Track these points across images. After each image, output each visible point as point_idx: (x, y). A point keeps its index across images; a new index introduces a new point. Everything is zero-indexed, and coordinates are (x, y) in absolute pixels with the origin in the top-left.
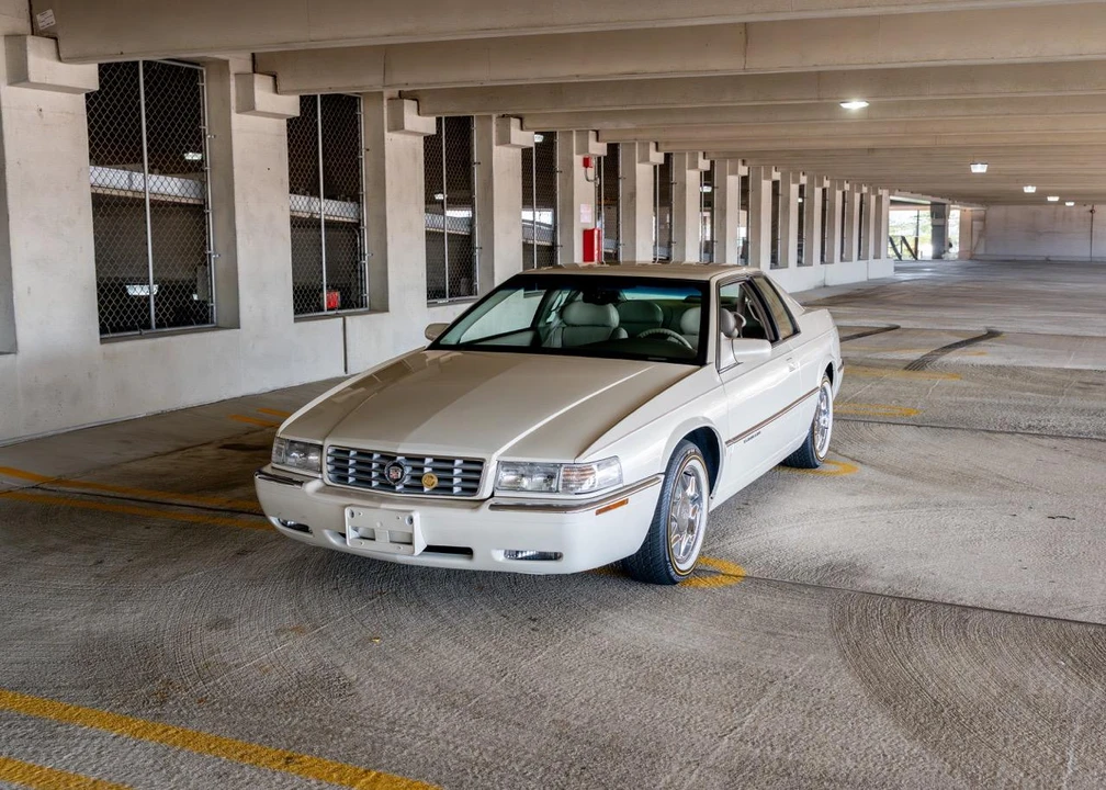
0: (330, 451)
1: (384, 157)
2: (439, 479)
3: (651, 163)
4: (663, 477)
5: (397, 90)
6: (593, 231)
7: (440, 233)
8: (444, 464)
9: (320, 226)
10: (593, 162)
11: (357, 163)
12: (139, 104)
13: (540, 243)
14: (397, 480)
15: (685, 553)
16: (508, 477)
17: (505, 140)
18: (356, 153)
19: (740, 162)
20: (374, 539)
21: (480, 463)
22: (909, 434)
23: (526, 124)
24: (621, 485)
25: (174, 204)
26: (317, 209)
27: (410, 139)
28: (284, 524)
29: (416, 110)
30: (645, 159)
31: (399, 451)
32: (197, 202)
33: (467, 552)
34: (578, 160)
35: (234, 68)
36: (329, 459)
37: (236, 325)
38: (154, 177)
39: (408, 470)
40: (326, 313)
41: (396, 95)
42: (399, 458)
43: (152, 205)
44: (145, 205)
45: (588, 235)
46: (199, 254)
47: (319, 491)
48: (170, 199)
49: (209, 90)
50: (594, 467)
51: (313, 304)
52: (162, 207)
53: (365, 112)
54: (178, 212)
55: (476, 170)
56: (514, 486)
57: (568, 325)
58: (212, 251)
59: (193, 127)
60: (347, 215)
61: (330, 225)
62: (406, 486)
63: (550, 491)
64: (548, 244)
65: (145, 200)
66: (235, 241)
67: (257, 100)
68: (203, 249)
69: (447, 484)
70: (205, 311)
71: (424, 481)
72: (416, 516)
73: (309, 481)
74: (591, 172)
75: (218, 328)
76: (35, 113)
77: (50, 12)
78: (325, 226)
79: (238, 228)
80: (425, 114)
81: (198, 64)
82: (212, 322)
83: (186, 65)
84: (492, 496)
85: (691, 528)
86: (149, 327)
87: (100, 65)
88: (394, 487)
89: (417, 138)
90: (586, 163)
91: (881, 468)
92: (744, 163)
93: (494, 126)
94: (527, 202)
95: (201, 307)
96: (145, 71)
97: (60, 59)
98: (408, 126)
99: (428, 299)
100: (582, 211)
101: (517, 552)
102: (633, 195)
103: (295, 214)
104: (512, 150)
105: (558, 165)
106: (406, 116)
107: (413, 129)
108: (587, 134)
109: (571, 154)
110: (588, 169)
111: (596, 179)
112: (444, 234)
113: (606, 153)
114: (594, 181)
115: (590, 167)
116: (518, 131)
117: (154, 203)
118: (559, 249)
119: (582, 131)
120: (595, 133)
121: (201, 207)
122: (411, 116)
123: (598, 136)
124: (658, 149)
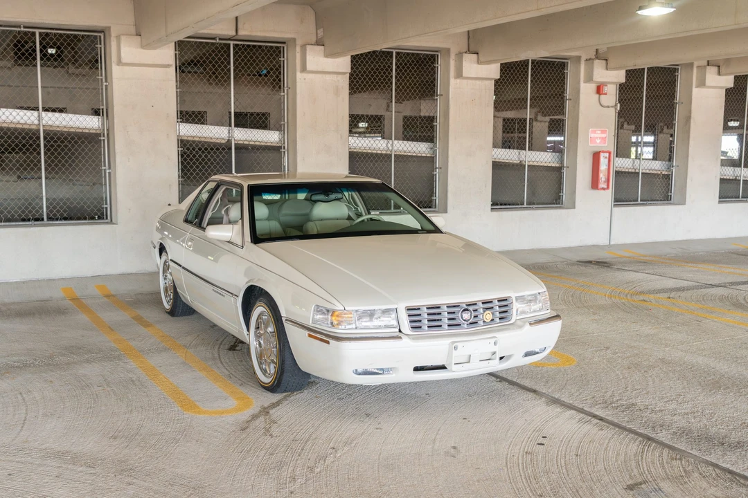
3: (720, 88)
6: (601, 152)
7: (386, 155)
9: (230, 149)
10: (612, 89)
13: (535, 164)
17: (459, 75)
23: (484, 58)
29: (323, 54)
30: (702, 84)
38: (48, 114)
44: (39, 134)
53: (287, 58)
58: (107, 168)
64: (558, 165)
65: (39, 130)
67: (123, 55)
68: (99, 166)
74: (609, 99)
78: (235, 149)
80: (333, 56)
82: (106, 219)
86: (41, 220)
89: (340, 77)
90: (599, 90)
93: (452, 63)
96: (41, 40)
100: (592, 135)
102: (688, 119)
104: (478, 82)
105: (568, 95)
106: (309, 58)
107: (319, 70)
108: (593, 63)
109: (579, 83)
110: (602, 96)
111: (616, 105)
112: (391, 155)
113: (623, 80)
114: (612, 107)
115: (606, 94)
116: (476, 66)
117: (47, 133)
118: (565, 171)
119: (590, 59)
120: (604, 62)
121: (98, 135)
122: (316, 59)
123: (607, 64)
124: (719, 73)
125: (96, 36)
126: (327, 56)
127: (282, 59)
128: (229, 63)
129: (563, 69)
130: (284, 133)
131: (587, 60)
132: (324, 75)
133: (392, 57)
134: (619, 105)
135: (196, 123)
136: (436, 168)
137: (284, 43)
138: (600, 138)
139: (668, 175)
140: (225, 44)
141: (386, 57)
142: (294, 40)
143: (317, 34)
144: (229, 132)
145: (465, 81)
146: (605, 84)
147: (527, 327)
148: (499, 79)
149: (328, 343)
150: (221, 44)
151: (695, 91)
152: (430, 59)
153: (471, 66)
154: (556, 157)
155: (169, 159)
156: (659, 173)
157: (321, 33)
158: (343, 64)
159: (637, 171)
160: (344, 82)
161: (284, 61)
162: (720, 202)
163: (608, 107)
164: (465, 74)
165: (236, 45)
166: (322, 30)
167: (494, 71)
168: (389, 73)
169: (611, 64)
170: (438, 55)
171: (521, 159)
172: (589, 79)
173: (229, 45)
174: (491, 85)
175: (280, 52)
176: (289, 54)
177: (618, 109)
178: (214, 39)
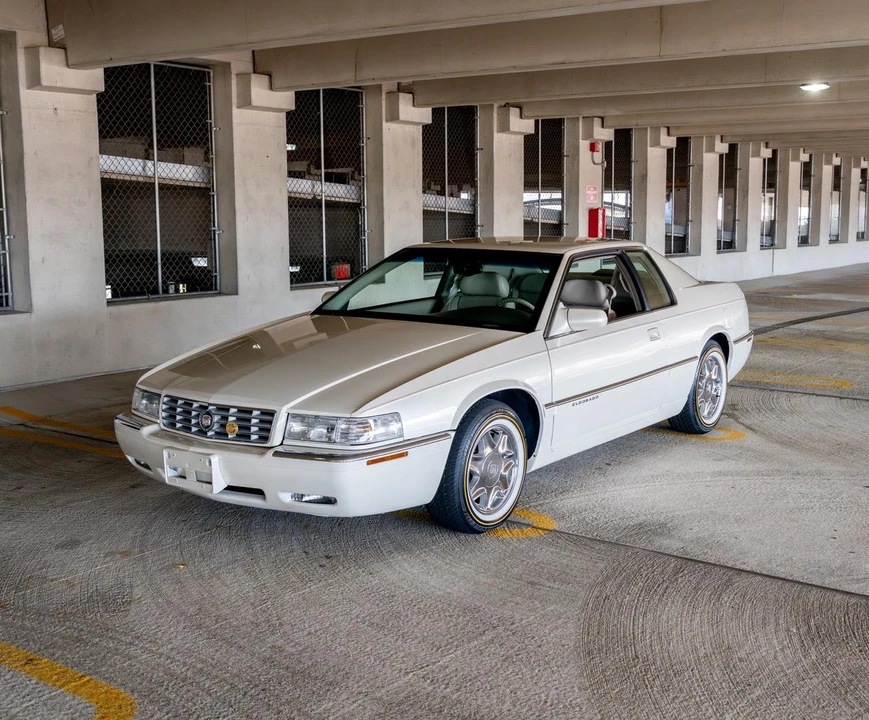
0: (166, 399)
1: (382, 145)
2: (240, 427)
3: (663, 147)
4: (453, 434)
5: (396, 82)
6: (597, 210)
7: (441, 212)
8: (245, 413)
9: (321, 206)
10: (600, 147)
11: (359, 149)
12: (151, 102)
13: (545, 221)
14: (208, 427)
15: (494, 505)
16: (297, 427)
17: (505, 128)
18: (358, 141)
19: (763, 145)
20: (185, 478)
21: (272, 414)
22: (824, 405)
23: (525, 113)
24: (401, 439)
25: (182, 188)
26: (319, 190)
27: (408, 128)
28: (138, 463)
29: (411, 102)
30: (656, 143)
31: (211, 401)
32: (203, 185)
33: (259, 492)
34: (584, 145)
35: (234, 70)
36: (164, 407)
37: (235, 293)
38: (163, 165)
39: (216, 418)
40: (325, 282)
41: (395, 88)
42: (210, 408)
43: (160, 188)
44: (154, 188)
45: (593, 214)
46: (204, 230)
47: (154, 434)
48: (178, 183)
49: (215, 88)
50: (371, 421)
51: (313, 275)
52: (171, 190)
53: (367, 105)
54: (185, 194)
55: (479, 155)
56: (303, 436)
57: (465, 294)
58: (216, 228)
59: (200, 121)
60: (348, 196)
61: (331, 205)
62: (216, 433)
63: (330, 441)
65: (154, 183)
66: (234, 220)
67: (253, 96)
68: (208, 226)
69: (246, 432)
70: (209, 280)
71: (228, 428)
72: (215, 459)
73: (148, 425)
74: (599, 156)
75: (220, 294)
76: (52, 112)
77: (61, 26)
78: (326, 206)
79: (237, 208)
80: (419, 106)
81: (207, 67)
82: (216, 289)
83: (194, 68)
84: (282, 444)
85: (505, 482)
86: (157, 292)
87: (106, 70)
88: (206, 433)
89: (415, 127)
90: (593, 148)
91: (769, 436)
92: (767, 146)
93: (495, 115)
94: (530, 185)
95: (206, 275)
96: (156, 74)
97: (68, 66)
98: (402, 116)
99: (425, 272)
100: (587, 192)
101: (302, 495)
102: (644, 177)
103: (293, 195)
104: (513, 136)
105: (566, 150)
106: (402, 107)
107: (409, 119)
108: (590, 121)
109: (577, 139)
110: (594, 153)
111: (603, 162)
112: (445, 213)
113: (611, 138)
114: (601, 164)
115: (597, 151)
116: (518, 119)
117: (162, 187)
118: (565, 228)
120: (601, 120)
121: (207, 190)
122: (406, 108)
123: (603, 122)
124: (669, 134)
125: (204, 72)
126: (414, 104)
127: (361, 106)
129: (561, 125)
131: (584, 117)
136: (478, 226)
137: (363, 89)
138: (594, 195)
139: (628, 232)
142: (378, 87)
146: (598, 141)
148: (531, 135)
151: (649, 150)
152: (471, 112)
153: (514, 120)
156: (622, 229)
160: (418, 133)
161: (362, 108)
162: (666, 257)
163: (598, 164)
164: (512, 128)
167: (529, 127)
169: (605, 124)
170: (477, 107)
172: (589, 135)
174: (521, 139)
175: (359, 98)
177: (604, 165)
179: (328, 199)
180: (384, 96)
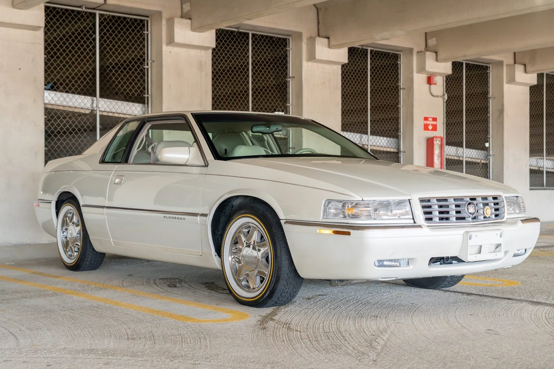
10: (440, 81)
17: (312, 57)
18: (141, 64)
23: (334, 42)
27: (193, 52)
29: (190, 28)
30: (512, 80)
53: (152, 31)
55: (291, 83)
64: (395, 150)
74: (439, 87)
78: (100, 120)
89: (203, 52)
90: (430, 81)
98: (179, 40)
102: (501, 112)
103: (49, 106)
104: (327, 66)
105: (402, 83)
106: (177, 31)
107: (186, 43)
108: (425, 54)
109: (412, 73)
110: (432, 86)
111: (444, 95)
113: (450, 72)
114: (441, 96)
115: (435, 84)
116: (327, 49)
118: (401, 155)
119: (421, 52)
120: (434, 54)
122: (183, 32)
123: (437, 56)
124: (526, 71)
126: (193, 29)
127: (146, 32)
128: (94, 32)
129: (397, 60)
130: (148, 107)
131: (418, 52)
132: (188, 50)
133: (248, 38)
134: (446, 95)
135: (61, 91)
136: (290, 148)
137: (148, 17)
138: (432, 125)
139: (486, 164)
140: (91, 14)
141: (243, 37)
142: (160, 13)
143: (182, 8)
144: (93, 103)
145: (316, 64)
146: (435, 74)
147: (520, 223)
148: (348, 63)
149: (349, 234)
150: (86, 13)
151: (506, 87)
152: (282, 43)
153: (322, 50)
154: (393, 142)
155: (35, 125)
156: (479, 161)
157: (187, 7)
158: (209, 39)
159: (461, 159)
160: (207, 57)
161: (147, 34)
162: (530, 189)
163: (437, 96)
164: (318, 56)
165: (101, 15)
166: (189, 4)
167: (342, 55)
168: (246, 54)
169: (441, 56)
170: (289, 39)
171: (364, 143)
172: (422, 69)
173: (95, 14)
174: (339, 70)
175: (144, 25)
176: (153, 28)
177: (446, 98)
178: (80, 7)
179: (105, 114)
180: (164, 22)
